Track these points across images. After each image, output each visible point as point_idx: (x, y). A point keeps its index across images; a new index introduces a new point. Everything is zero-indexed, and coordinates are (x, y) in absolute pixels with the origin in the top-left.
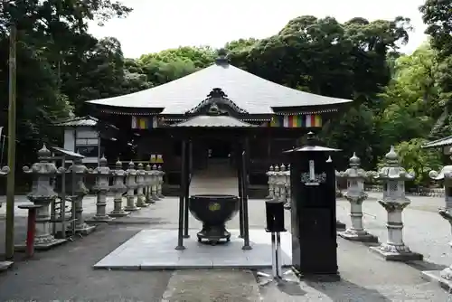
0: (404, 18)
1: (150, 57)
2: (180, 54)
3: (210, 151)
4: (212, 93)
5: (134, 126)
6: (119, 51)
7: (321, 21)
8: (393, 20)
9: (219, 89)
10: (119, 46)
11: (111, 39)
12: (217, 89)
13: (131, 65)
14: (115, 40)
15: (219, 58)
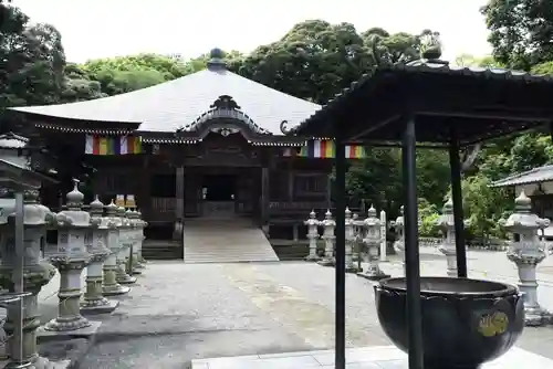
0: (433, 31)
1: (101, 63)
2: (143, 62)
3: (205, 190)
4: (217, 103)
5: (89, 150)
6: (58, 46)
7: (336, 28)
8: (419, 34)
9: (228, 98)
10: (59, 39)
11: (47, 27)
12: (226, 97)
13: (74, 71)
14: (52, 29)
15: (212, 60)
